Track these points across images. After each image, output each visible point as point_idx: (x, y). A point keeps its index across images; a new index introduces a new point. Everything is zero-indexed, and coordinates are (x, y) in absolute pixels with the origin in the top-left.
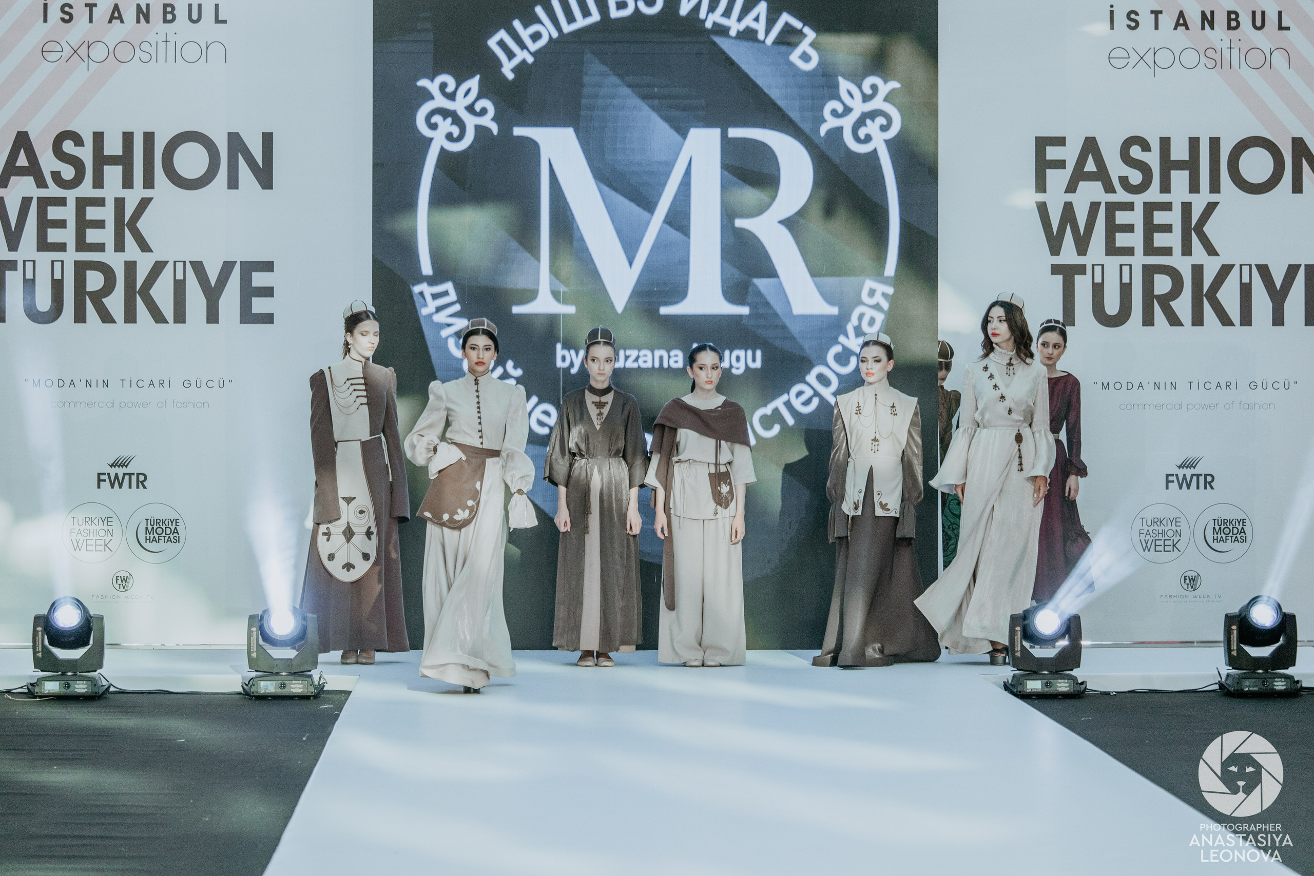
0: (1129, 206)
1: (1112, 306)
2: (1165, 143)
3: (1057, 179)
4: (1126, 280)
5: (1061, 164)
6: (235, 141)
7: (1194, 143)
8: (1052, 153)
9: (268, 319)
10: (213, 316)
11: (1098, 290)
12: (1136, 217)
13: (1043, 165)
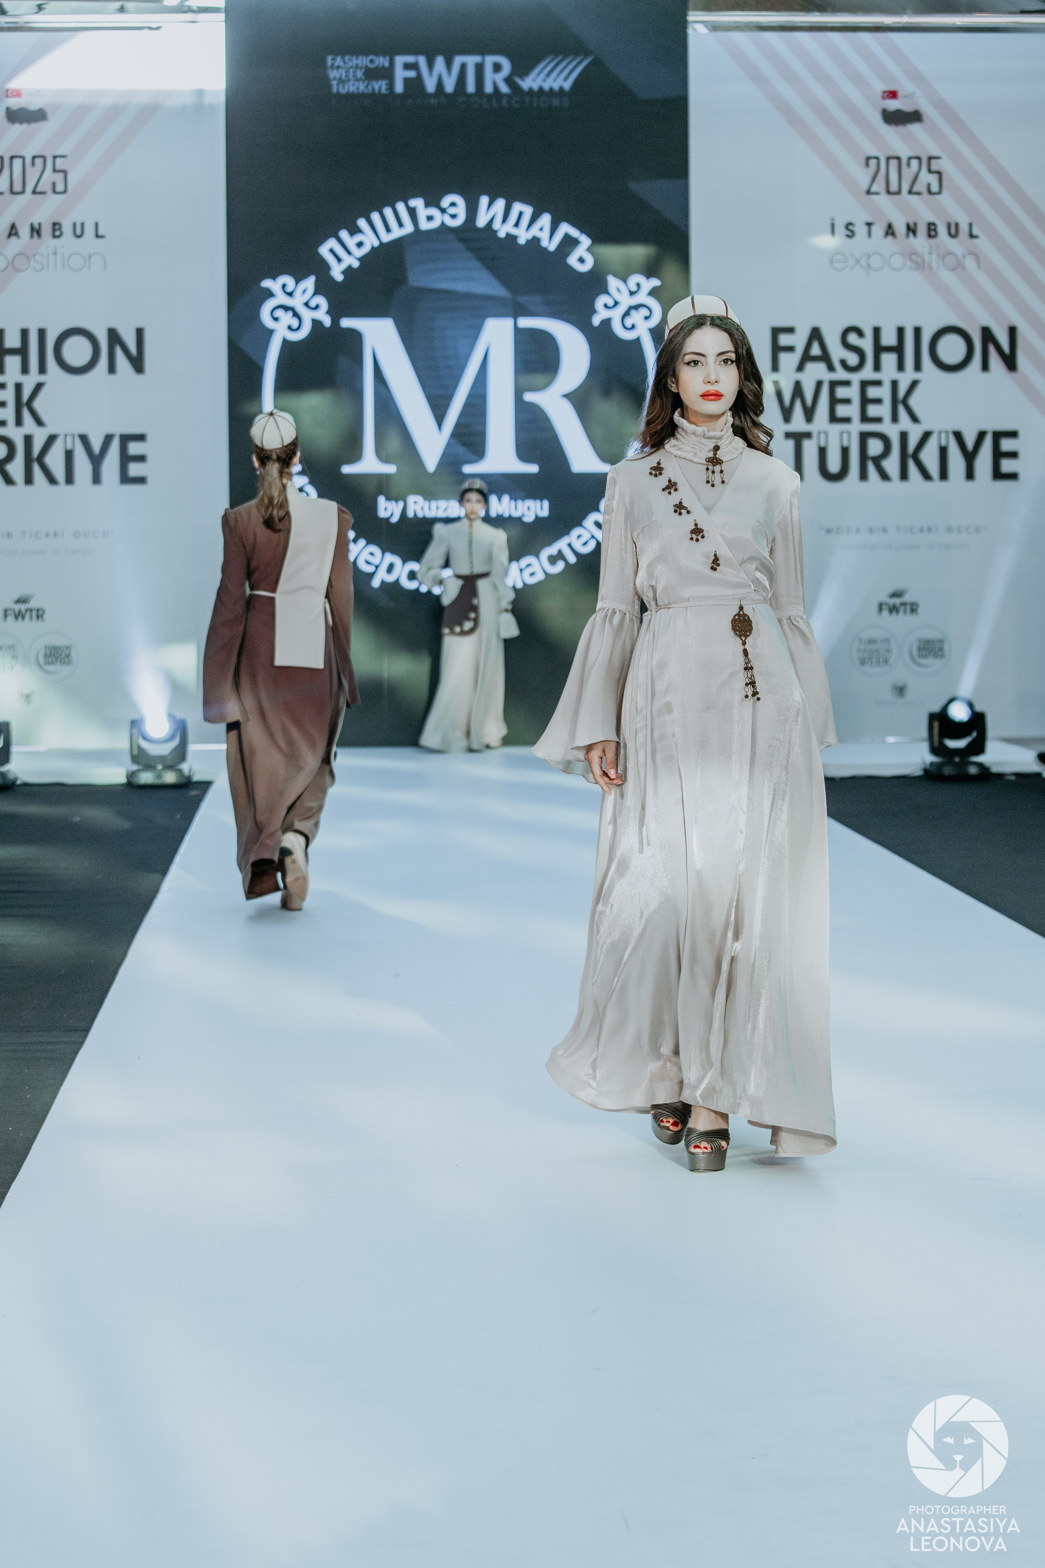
0: (847, 383)
1: (834, 466)
2: (877, 331)
3: (789, 361)
4: (845, 444)
5: (790, 349)
6: (114, 337)
7: (901, 331)
8: (784, 340)
9: (141, 480)
10: (97, 479)
11: (822, 452)
12: (852, 392)
13: (777, 349)
